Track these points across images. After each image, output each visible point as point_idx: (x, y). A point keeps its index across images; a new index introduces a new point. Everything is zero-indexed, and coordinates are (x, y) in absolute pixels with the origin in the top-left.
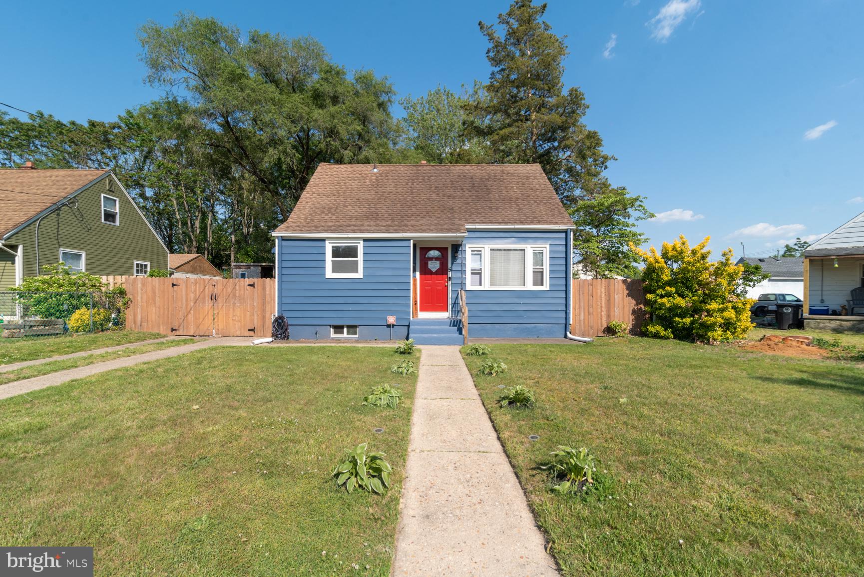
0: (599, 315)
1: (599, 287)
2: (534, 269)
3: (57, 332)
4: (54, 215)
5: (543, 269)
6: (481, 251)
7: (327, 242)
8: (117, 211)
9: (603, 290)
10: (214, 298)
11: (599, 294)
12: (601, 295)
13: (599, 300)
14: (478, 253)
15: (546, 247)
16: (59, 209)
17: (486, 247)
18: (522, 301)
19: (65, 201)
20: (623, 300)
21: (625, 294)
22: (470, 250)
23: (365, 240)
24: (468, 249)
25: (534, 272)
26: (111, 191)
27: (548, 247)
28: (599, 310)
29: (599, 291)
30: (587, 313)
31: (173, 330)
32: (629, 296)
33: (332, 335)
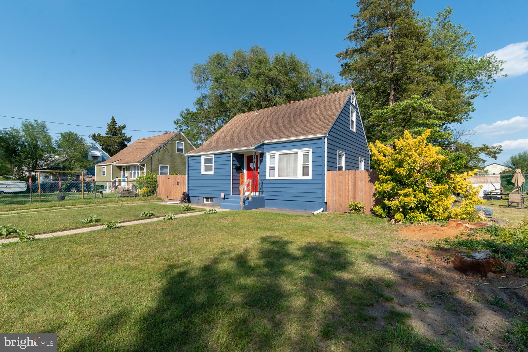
0: (347, 197)
1: (347, 176)
2: (303, 165)
3: (133, 196)
4: (158, 152)
5: (308, 165)
6: (274, 156)
7: (202, 157)
8: (183, 148)
9: (350, 178)
10: (178, 183)
11: (347, 182)
12: (348, 182)
13: (347, 185)
14: (273, 157)
15: (310, 150)
16: (159, 150)
17: (277, 153)
18: (295, 186)
19: (162, 146)
20: (365, 186)
21: (368, 181)
22: (269, 155)
23: (215, 155)
24: (268, 155)
25: (303, 167)
26: (181, 140)
27: (311, 150)
28: (347, 194)
29: (347, 179)
30: (338, 196)
31: (168, 197)
32: (371, 182)
33: (205, 202)
